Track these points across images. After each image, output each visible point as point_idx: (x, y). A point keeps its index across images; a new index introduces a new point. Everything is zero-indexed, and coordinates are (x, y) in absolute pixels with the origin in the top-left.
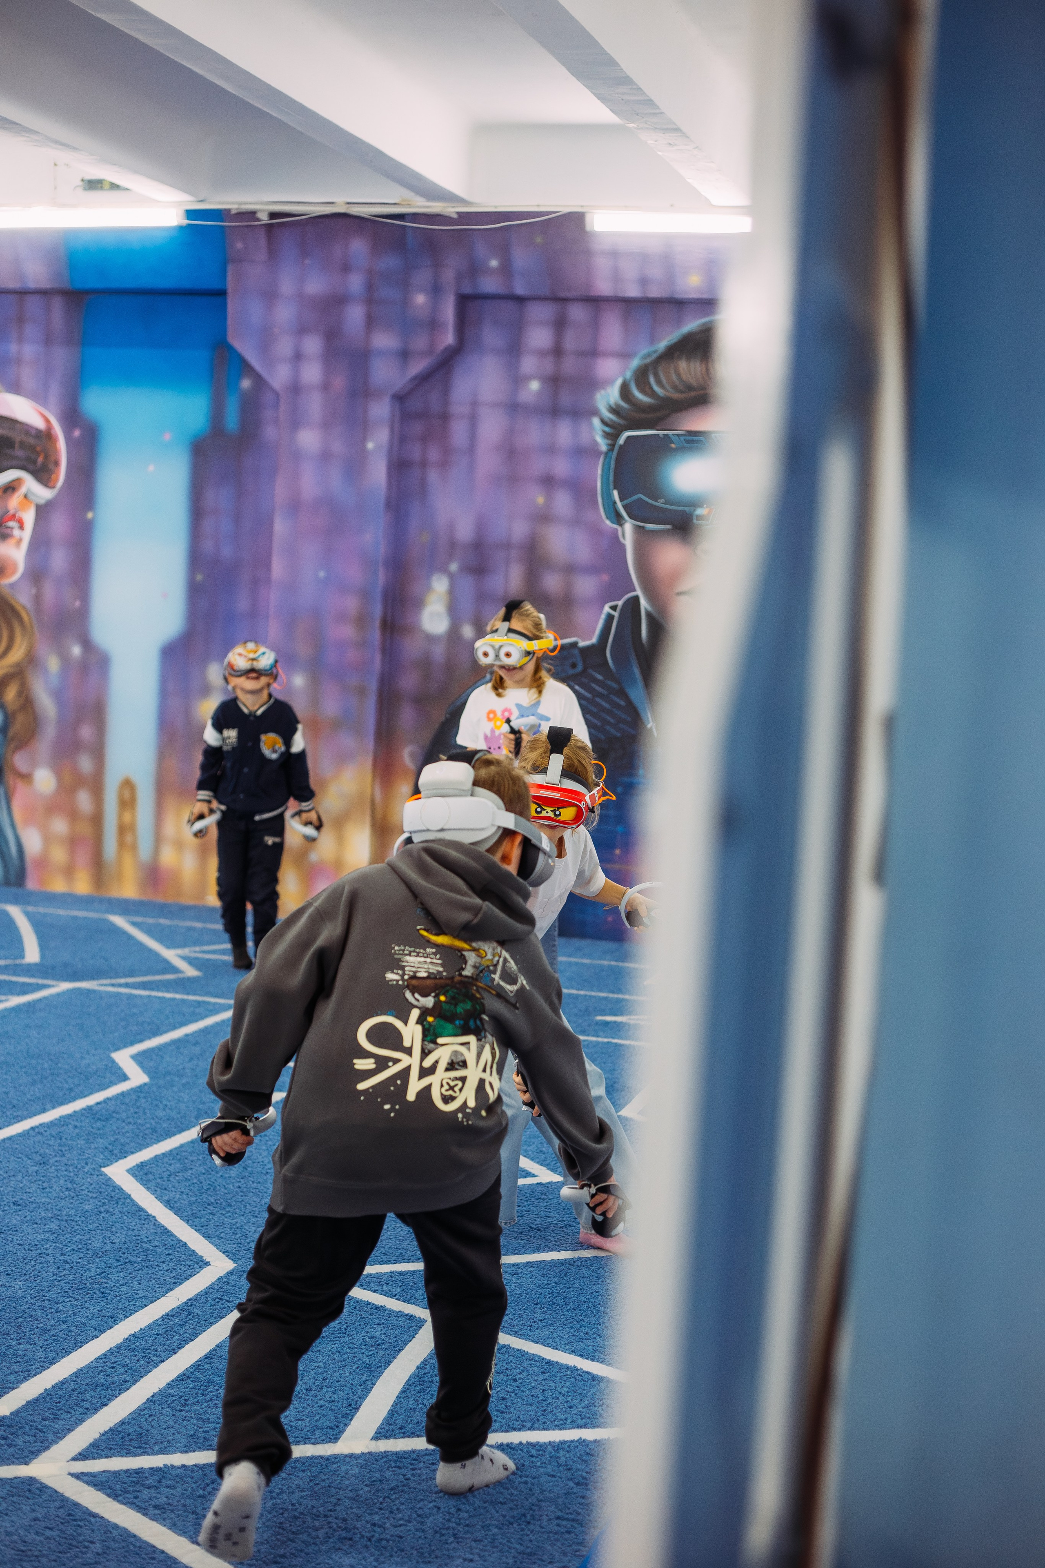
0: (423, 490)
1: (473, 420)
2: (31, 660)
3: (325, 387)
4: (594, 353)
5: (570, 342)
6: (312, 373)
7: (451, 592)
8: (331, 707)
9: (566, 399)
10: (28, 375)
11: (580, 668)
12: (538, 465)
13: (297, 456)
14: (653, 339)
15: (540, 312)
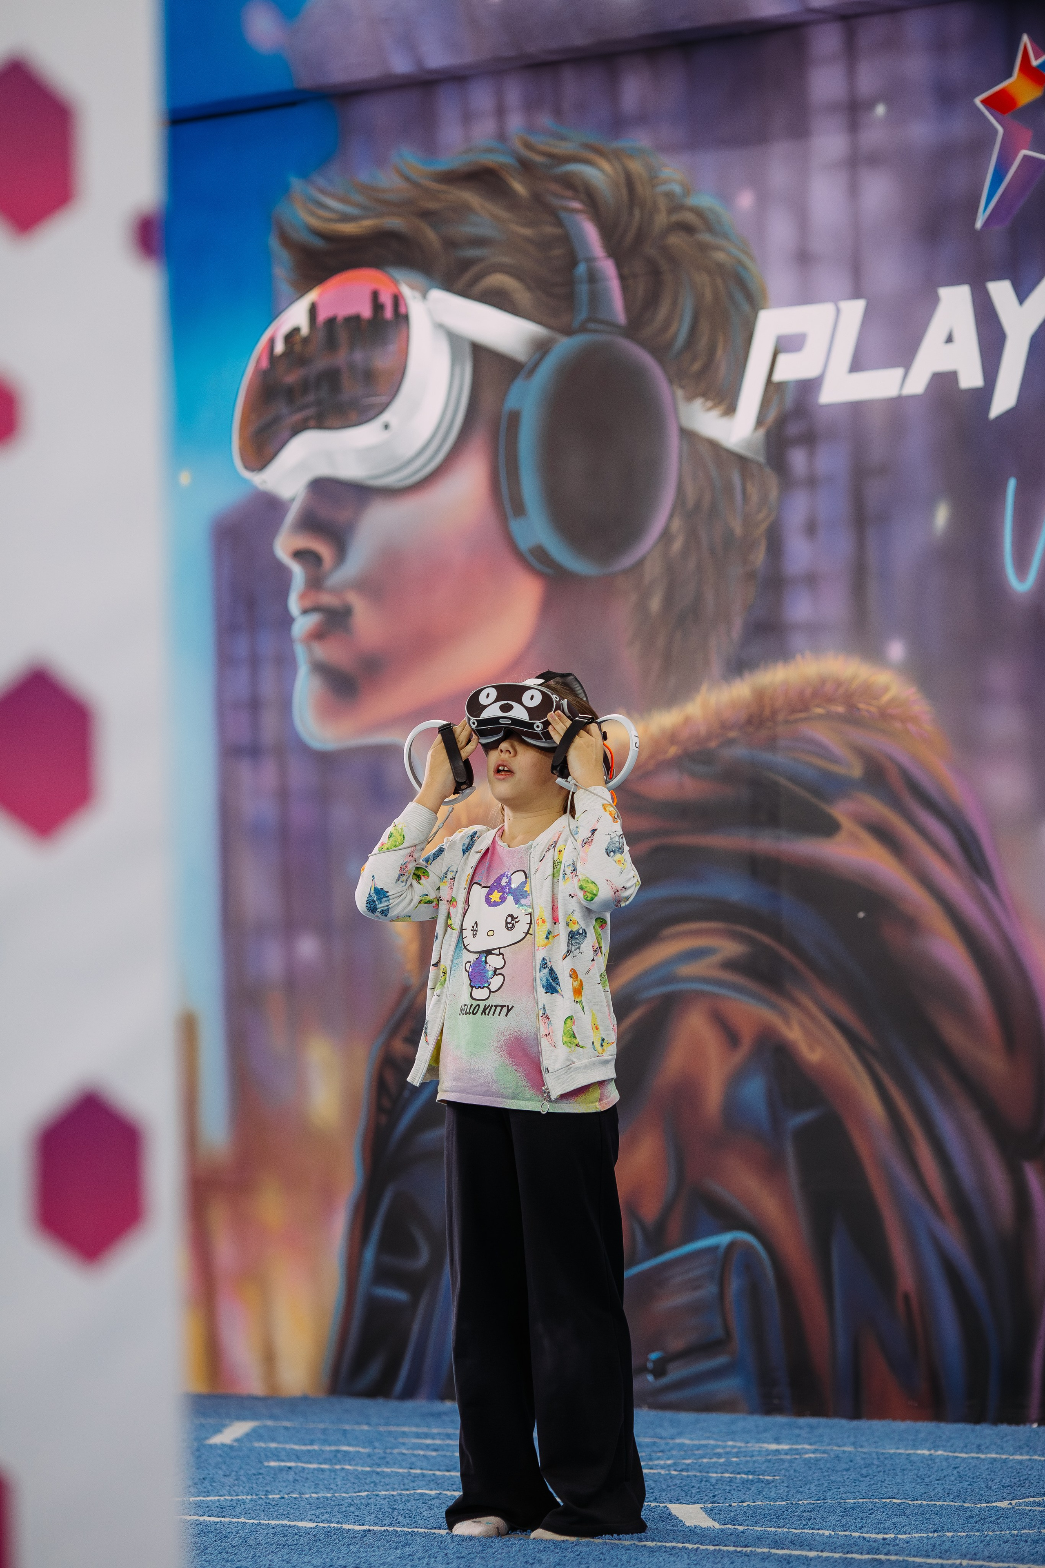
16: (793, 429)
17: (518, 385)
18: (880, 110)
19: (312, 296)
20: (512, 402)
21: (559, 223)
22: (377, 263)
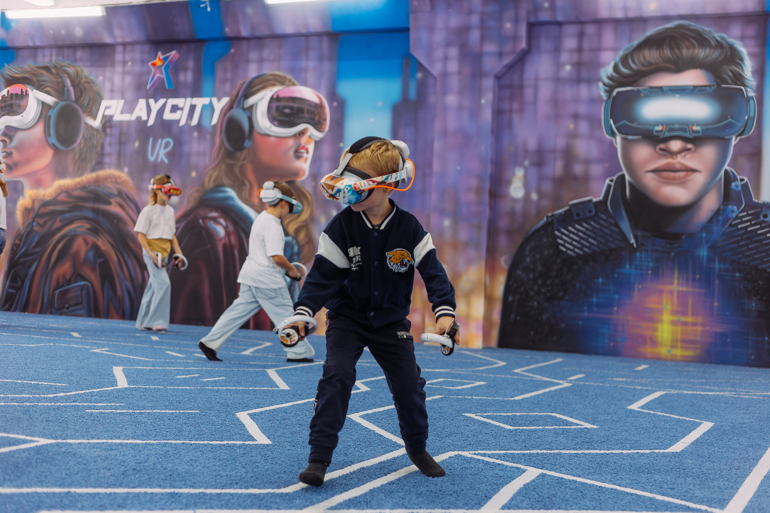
0: (510, 125)
1: (536, 87)
2: (312, 218)
3: (460, 73)
4: (599, 49)
5: (586, 44)
6: (453, 66)
7: (525, 176)
8: (464, 235)
9: (584, 74)
10: (311, 77)
11: (594, 212)
12: (570, 109)
13: (445, 108)
14: (630, 40)
15: (570, 30)
16: (108, 124)
17: (51, 111)
18: (129, 63)
19: (8, 88)
20: (49, 114)
21: (62, 79)
22: (23, 83)
